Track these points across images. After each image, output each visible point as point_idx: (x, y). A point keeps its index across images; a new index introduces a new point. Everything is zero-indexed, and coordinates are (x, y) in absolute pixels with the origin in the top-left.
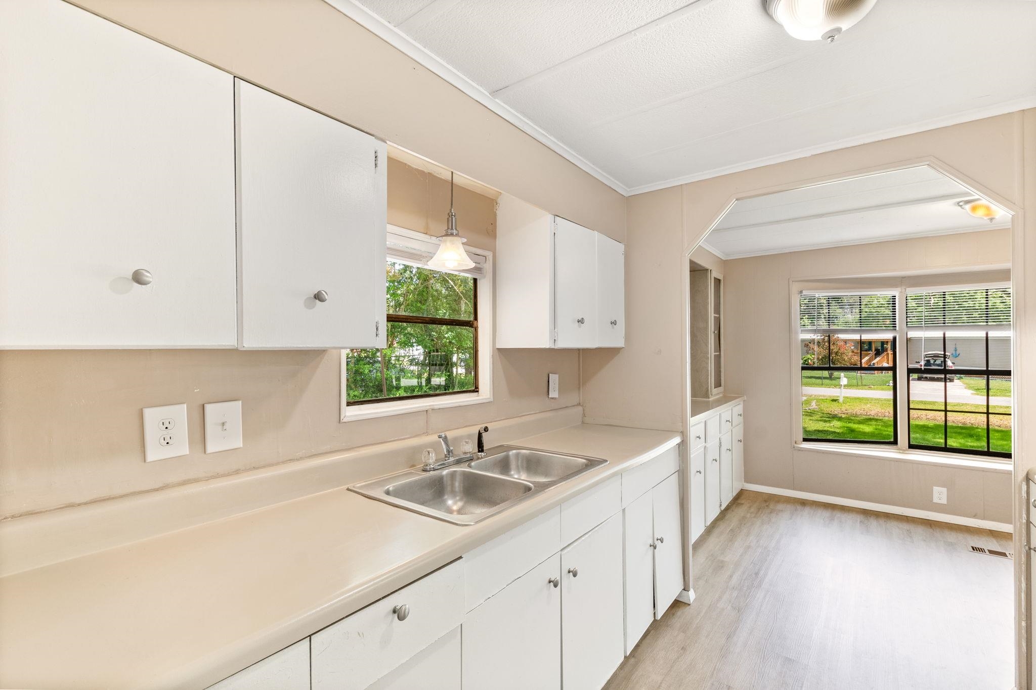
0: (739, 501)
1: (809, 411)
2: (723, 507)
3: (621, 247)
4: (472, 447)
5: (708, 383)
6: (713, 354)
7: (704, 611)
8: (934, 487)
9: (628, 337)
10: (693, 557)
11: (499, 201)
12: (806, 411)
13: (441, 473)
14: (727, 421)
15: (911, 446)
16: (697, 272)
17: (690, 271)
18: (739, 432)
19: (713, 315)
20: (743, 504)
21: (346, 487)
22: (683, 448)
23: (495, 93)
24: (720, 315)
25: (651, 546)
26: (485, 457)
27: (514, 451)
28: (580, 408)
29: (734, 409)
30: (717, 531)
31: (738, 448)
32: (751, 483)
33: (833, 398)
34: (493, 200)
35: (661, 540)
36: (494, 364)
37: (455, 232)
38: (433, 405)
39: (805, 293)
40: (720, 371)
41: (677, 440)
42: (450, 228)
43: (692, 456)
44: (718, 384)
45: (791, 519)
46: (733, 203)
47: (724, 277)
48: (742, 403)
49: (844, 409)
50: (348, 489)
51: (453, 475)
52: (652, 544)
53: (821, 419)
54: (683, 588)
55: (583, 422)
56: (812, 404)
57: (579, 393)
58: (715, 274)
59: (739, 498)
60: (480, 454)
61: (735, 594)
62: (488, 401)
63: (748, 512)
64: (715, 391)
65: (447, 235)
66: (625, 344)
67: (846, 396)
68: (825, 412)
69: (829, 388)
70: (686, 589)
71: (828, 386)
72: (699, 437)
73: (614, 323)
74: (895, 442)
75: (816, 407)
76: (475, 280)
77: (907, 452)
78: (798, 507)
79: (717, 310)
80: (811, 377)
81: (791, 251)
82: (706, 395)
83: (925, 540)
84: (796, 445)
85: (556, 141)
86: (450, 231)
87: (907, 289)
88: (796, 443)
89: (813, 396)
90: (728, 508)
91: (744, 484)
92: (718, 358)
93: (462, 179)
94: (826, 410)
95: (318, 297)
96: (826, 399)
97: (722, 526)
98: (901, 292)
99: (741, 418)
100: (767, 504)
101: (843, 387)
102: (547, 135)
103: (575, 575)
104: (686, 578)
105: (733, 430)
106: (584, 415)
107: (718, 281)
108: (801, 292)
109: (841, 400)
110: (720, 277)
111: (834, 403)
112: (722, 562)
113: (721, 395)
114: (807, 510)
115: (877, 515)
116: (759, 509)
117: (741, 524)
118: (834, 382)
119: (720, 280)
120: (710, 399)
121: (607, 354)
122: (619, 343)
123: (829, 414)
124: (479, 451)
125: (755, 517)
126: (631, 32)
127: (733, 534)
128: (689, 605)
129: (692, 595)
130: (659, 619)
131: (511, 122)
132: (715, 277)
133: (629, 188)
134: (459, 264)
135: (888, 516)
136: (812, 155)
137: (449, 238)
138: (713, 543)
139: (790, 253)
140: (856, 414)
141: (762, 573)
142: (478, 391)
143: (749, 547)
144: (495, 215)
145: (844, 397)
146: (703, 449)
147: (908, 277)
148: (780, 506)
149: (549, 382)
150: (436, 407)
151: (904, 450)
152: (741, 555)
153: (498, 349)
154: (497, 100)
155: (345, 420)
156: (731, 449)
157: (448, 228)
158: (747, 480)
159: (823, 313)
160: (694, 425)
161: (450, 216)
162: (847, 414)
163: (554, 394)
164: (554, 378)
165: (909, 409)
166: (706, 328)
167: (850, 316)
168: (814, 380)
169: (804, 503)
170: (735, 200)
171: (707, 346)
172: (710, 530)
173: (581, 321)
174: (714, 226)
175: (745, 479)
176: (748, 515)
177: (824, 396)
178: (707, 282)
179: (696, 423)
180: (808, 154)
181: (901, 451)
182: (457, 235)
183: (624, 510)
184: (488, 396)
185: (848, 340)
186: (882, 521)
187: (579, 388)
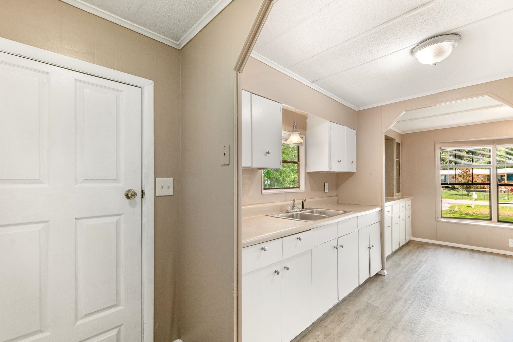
0: (409, 244)
1: (453, 211)
2: (401, 245)
3: (355, 131)
4: (301, 206)
5: (393, 190)
6: (396, 177)
7: (391, 278)
8: (509, 239)
9: (357, 168)
10: (386, 261)
11: (308, 116)
12: (451, 211)
13: (293, 213)
14: (403, 207)
15: (499, 221)
16: (388, 140)
17: (385, 140)
18: (409, 213)
19: (396, 159)
20: (411, 245)
21: (265, 215)
22: (381, 212)
23: (312, 82)
24: (399, 159)
25: (368, 248)
26: (305, 210)
27: (315, 209)
28: (337, 197)
29: (406, 202)
30: (397, 254)
31: (409, 221)
32: (415, 237)
33: (468, 205)
34: (305, 116)
35: (373, 246)
36: (306, 177)
37: (296, 130)
38: (287, 191)
39: (442, 148)
40: (400, 185)
41: (379, 209)
42: (295, 128)
43: (385, 219)
44: (399, 191)
45: (434, 251)
46: (404, 112)
47: (402, 143)
48: (411, 200)
49: (474, 211)
50: (266, 215)
51: (297, 214)
52: (369, 247)
53: (460, 215)
54: (381, 269)
55: (338, 203)
56: (455, 208)
57: (336, 192)
58: (397, 141)
59: (408, 243)
60: (303, 209)
61: (405, 274)
62: (304, 191)
63: (413, 248)
64: (397, 194)
65: (294, 131)
66: (356, 171)
67: (477, 204)
68: (462, 212)
69: (467, 200)
70: (383, 269)
71: (467, 199)
72: (389, 212)
73: (352, 162)
74: (491, 219)
75: (458, 210)
76: (298, 147)
77: (496, 224)
78: (438, 247)
79: (398, 157)
80: (456, 195)
81: (436, 129)
82: (393, 196)
83: (501, 262)
84: (438, 220)
85: (331, 94)
86: (294, 130)
87: (497, 145)
88: (438, 219)
89: (456, 204)
90: (403, 246)
91: (412, 237)
92: (398, 180)
93: (298, 111)
94: (463, 211)
95: (268, 153)
96: (464, 206)
97: (400, 252)
98: (494, 147)
99: (410, 207)
100: (423, 246)
101: (474, 199)
102: (329, 93)
103: (342, 247)
104: (383, 265)
105: (406, 212)
106: (338, 200)
107: (398, 144)
108: (441, 148)
109: (473, 206)
110: (400, 142)
111: (469, 208)
112: (400, 264)
113: (400, 196)
114: (442, 249)
115: (479, 252)
116: (418, 247)
117: (409, 252)
118: (470, 197)
119: (399, 143)
120: (395, 198)
121: (349, 175)
122: (354, 170)
123: (465, 213)
124: (302, 208)
125: (416, 250)
126: (364, 64)
127: (405, 255)
128: (384, 276)
129: (385, 272)
130: (372, 276)
131: (317, 90)
132: (397, 142)
133: (358, 107)
134: (297, 141)
135: (484, 252)
136: (438, 93)
137: (294, 132)
138: (395, 258)
139: (435, 130)
140: (482, 214)
141: (418, 268)
142: (299, 188)
143: (412, 260)
144: (306, 122)
145: (475, 205)
146: (391, 217)
147: (498, 140)
148: (429, 247)
149: (325, 186)
150: (288, 192)
151: (495, 223)
152: (409, 262)
153: (307, 172)
154: (313, 84)
155: (263, 194)
156: (405, 219)
157: (294, 129)
158: (413, 236)
159: (464, 160)
160: (386, 206)
161: (295, 124)
162: (477, 214)
163: (327, 190)
164: (327, 185)
165: (498, 203)
166: (393, 165)
167: (482, 161)
168: (458, 196)
169: (441, 246)
170: (404, 111)
171: (393, 173)
172: (395, 253)
173: (340, 161)
174: (397, 120)
175: (412, 235)
176: (413, 249)
177: (463, 204)
178: (393, 145)
179: (388, 206)
180: (436, 93)
181: (494, 223)
182: (297, 131)
183: (358, 230)
184: (304, 189)
185: (480, 174)
186: (481, 255)
187: (336, 189)
